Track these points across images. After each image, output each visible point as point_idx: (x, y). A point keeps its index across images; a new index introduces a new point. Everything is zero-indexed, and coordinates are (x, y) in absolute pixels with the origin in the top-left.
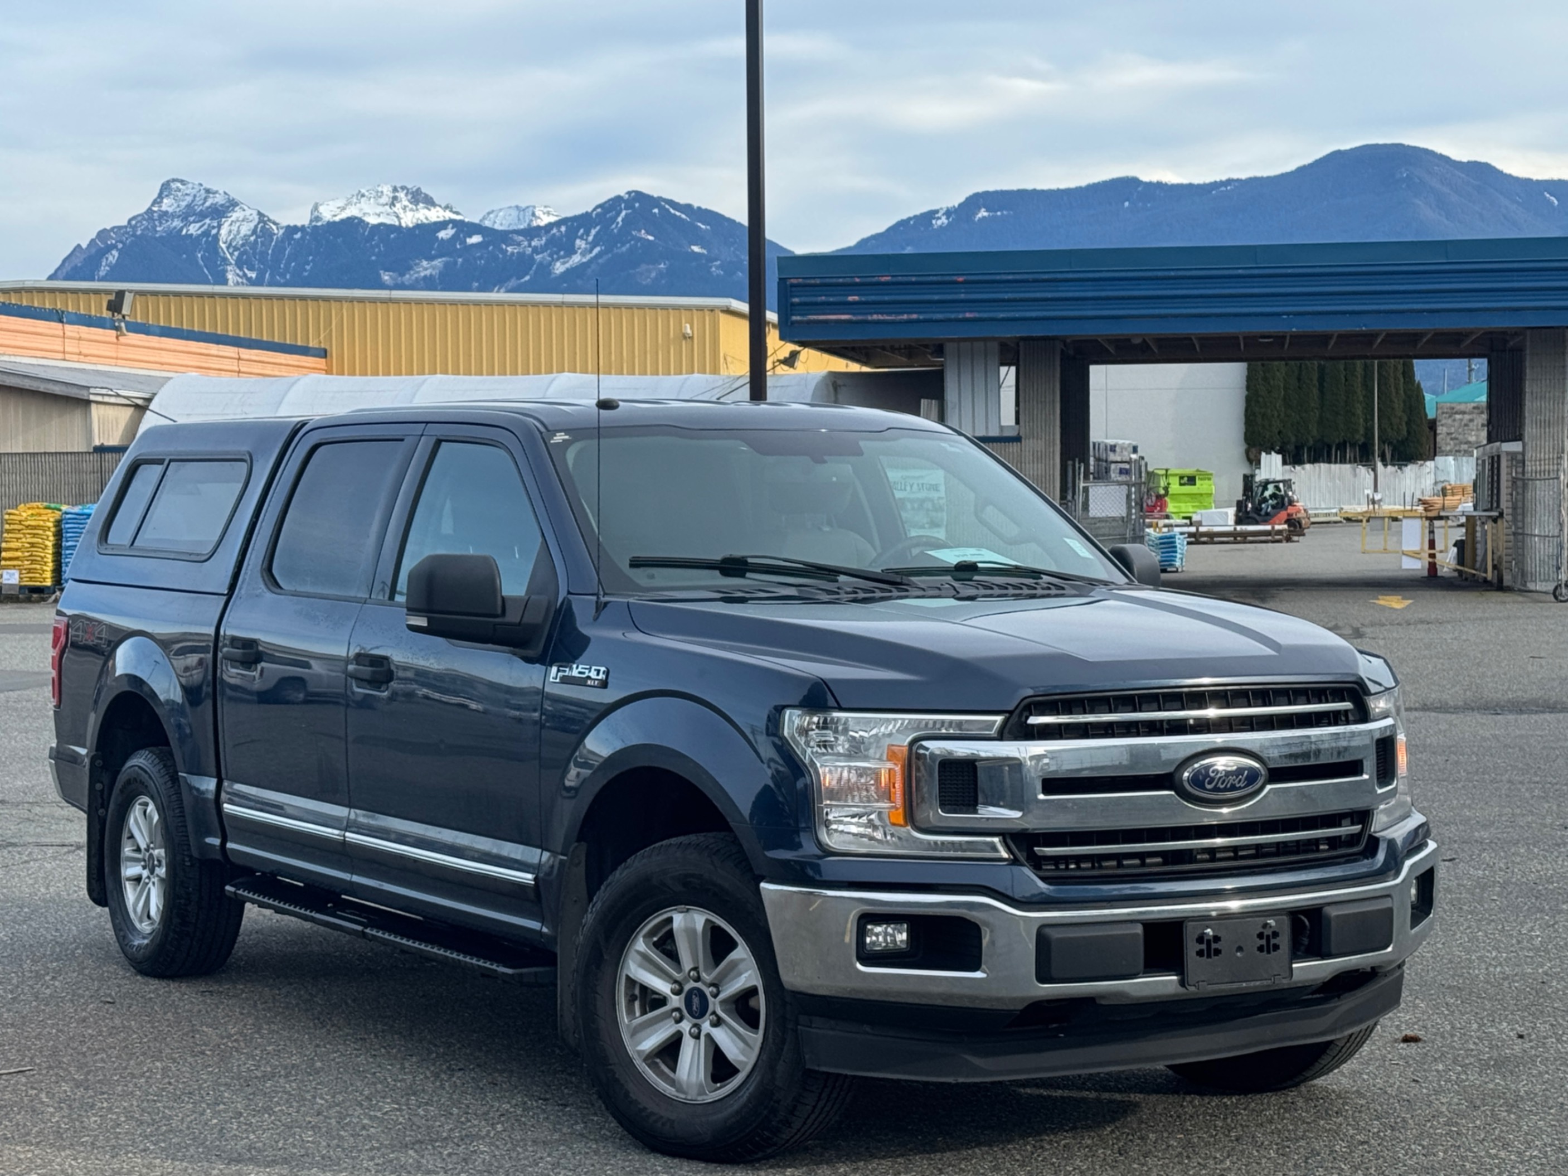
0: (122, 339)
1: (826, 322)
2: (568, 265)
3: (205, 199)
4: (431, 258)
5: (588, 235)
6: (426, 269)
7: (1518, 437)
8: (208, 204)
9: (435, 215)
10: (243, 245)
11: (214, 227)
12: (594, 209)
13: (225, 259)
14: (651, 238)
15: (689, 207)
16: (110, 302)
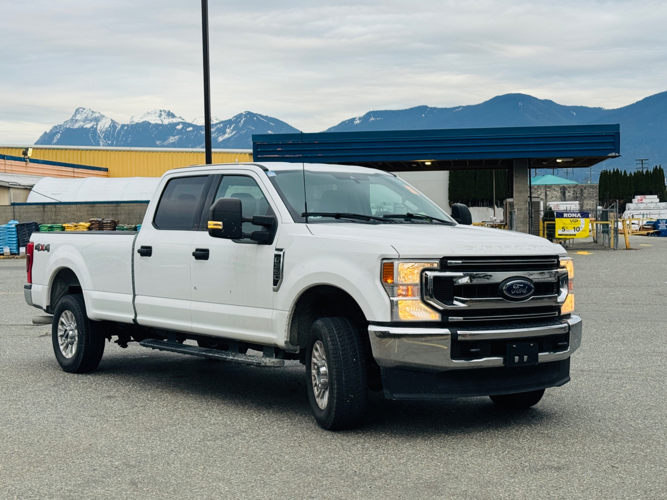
0: (28, 165)
1: (270, 157)
2: (223, 138)
3: (92, 115)
4: (174, 136)
5: (231, 127)
6: (172, 140)
7: (512, 197)
8: (93, 117)
9: (175, 120)
10: (106, 131)
11: (95, 125)
12: (233, 118)
13: (99, 136)
14: (253, 128)
15: (267, 117)
16: (23, 152)
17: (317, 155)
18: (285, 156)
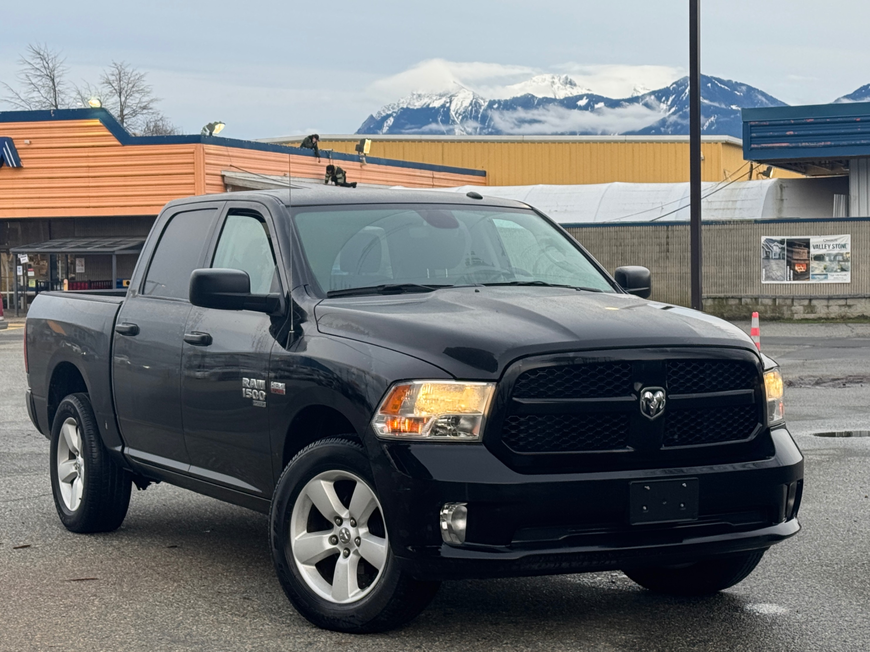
0: (364, 168)
1: (773, 148)
5: (668, 101)
8: (444, 89)
9: (575, 92)
10: (464, 112)
11: (447, 103)
12: (671, 85)
13: (454, 121)
14: (706, 101)
15: (730, 81)
16: (357, 146)
17: (858, 142)
18: (800, 145)
